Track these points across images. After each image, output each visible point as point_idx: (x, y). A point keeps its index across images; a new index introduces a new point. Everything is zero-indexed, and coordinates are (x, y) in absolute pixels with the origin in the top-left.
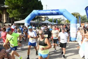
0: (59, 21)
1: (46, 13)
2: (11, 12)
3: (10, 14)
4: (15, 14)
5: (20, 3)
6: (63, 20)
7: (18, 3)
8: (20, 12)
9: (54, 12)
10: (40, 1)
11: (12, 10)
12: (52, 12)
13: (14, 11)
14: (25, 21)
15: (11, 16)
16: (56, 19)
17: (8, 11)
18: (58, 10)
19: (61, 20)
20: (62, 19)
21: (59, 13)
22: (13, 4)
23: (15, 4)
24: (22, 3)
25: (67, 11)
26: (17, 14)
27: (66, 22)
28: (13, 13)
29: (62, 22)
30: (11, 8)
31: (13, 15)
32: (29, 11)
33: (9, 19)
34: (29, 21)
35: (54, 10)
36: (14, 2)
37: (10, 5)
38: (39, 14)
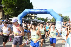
0: (46, 20)
1: (36, 12)
2: (6, 10)
3: (5, 12)
4: (10, 11)
5: (15, 3)
7: (13, 2)
8: (14, 10)
9: (43, 11)
10: (31, 3)
11: (7, 8)
12: (41, 11)
13: (9, 9)
15: (6, 13)
17: (4, 9)
20: (48, 18)
22: (9, 3)
23: (11, 4)
24: (16, 3)
26: (11, 11)
27: (51, 21)
28: (8, 11)
29: (48, 21)
32: (22, 10)
33: (4, 16)
35: (43, 10)
36: (10, 2)
37: (6, 4)
38: (30, 13)
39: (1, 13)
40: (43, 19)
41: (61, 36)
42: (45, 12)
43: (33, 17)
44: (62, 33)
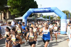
0: (51, 17)
1: (40, 11)
2: (12, 11)
3: (11, 12)
4: (15, 12)
5: (19, 3)
6: (55, 16)
7: (17, 3)
8: (19, 10)
9: (46, 10)
10: (36, 2)
11: (13, 9)
12: (45, 10)
13: (14, 10)
14: (23, 18)
15: (12, 14)
16: (49, 16)
17: (10, 10)
18: (50, 8)
19: (53, 16)
21: (51, 11)
22: (14, 4)
23: (16, 5)
24: (20, 3)
25: (58, 9)
26: (17, 12)
27: (58, 18)
28: (13, 11)
29: (54, 18)
30: (12, 8)
31: (14, 13)
32: (26, 10)
33: (11, 16)
34: (26, 17)
35: (47, 8)
36: (15, 3)
37: (12, 5)
38: (34, 12)
39: (8, 13)
40: (48, 17)
41: (67, 35)
42: (49, 10)
43: (38, 15)
44: (67, 31)
